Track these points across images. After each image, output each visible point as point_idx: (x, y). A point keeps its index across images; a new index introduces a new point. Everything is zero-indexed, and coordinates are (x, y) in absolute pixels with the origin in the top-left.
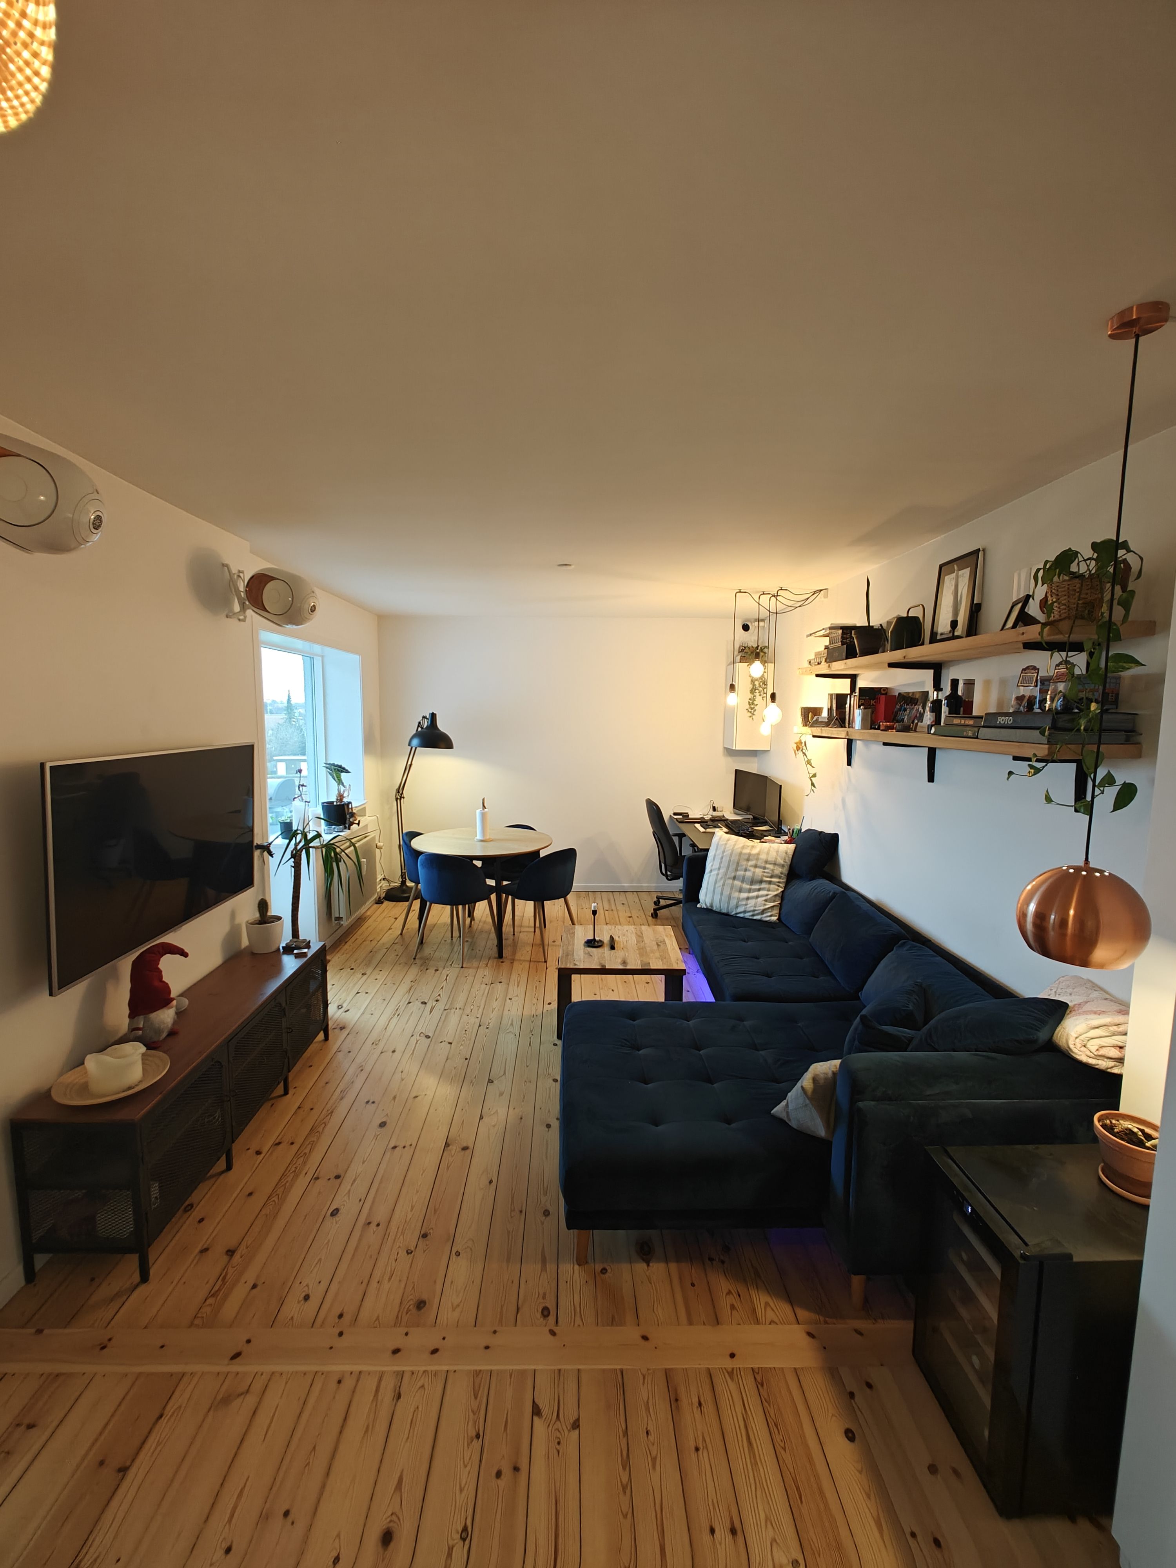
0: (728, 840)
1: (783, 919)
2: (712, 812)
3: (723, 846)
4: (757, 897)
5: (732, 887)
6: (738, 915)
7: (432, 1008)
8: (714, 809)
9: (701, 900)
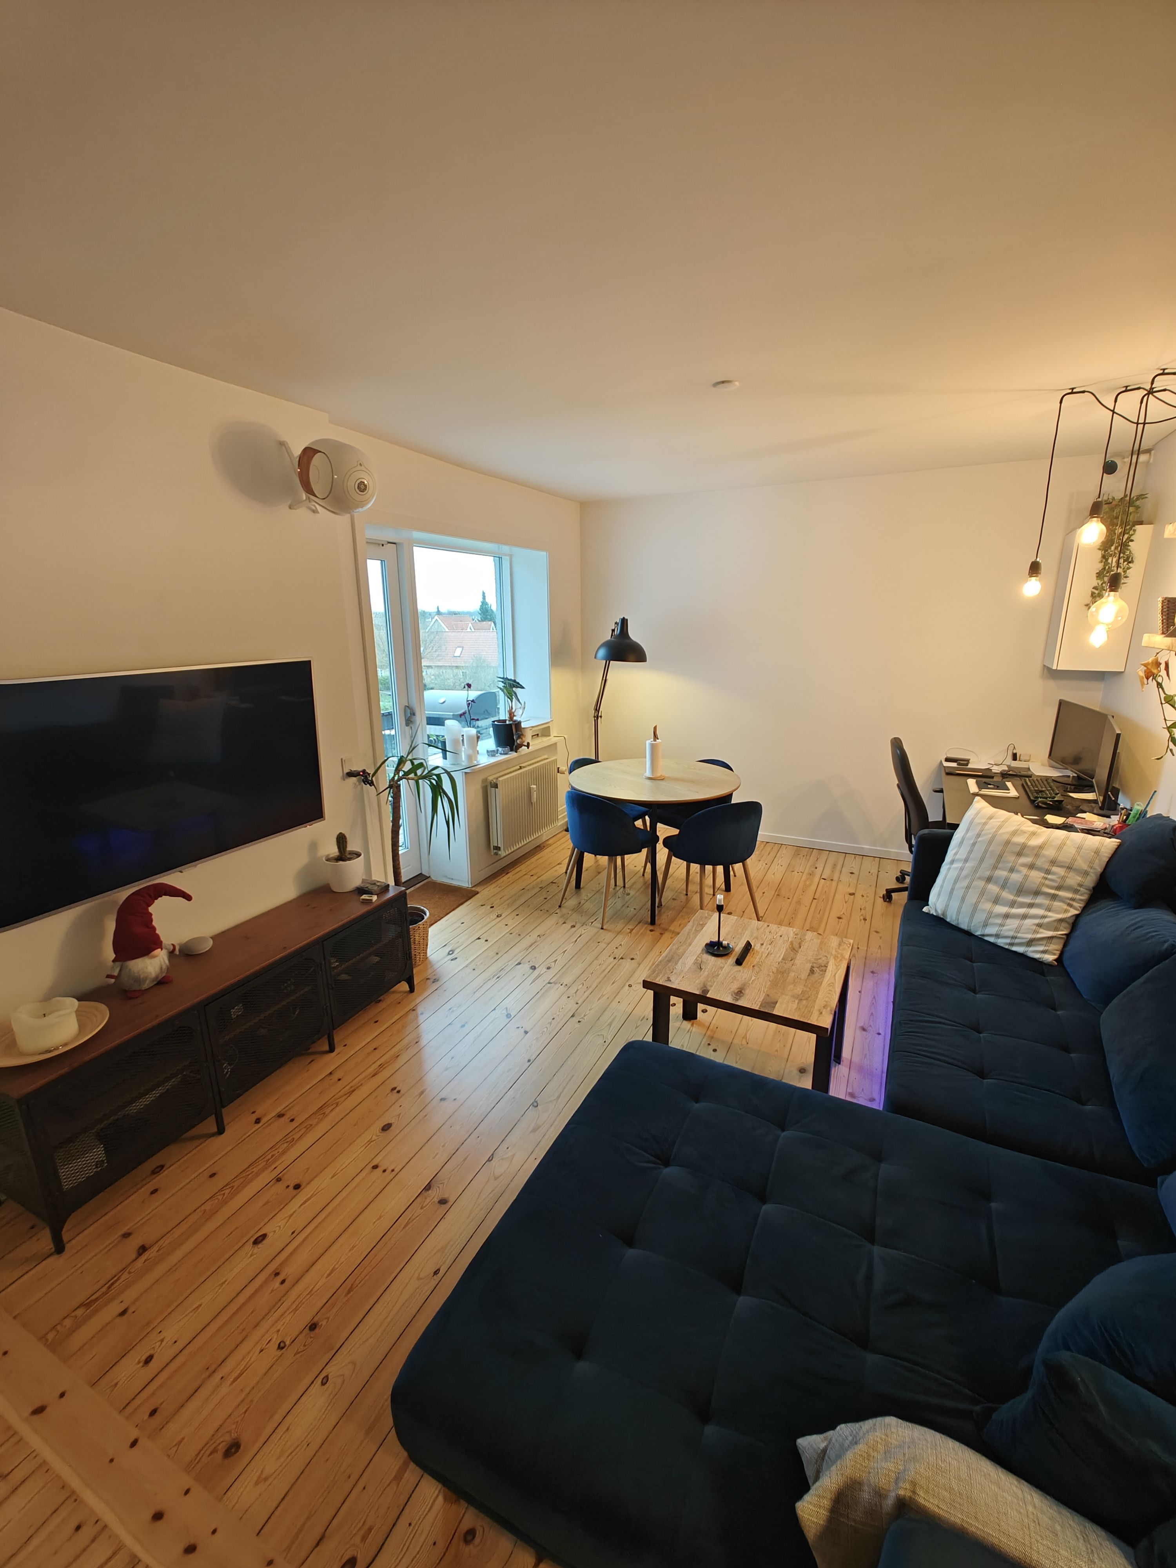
0: (991, 818)
1: (1066, 962)
2: (1009, 761)
3: (979, 828)
4: (1025, 917)
5: (983, 893)
6: (986, 938)
7: (539, 976)
8: (1015, 757)
9: (930, 903)
